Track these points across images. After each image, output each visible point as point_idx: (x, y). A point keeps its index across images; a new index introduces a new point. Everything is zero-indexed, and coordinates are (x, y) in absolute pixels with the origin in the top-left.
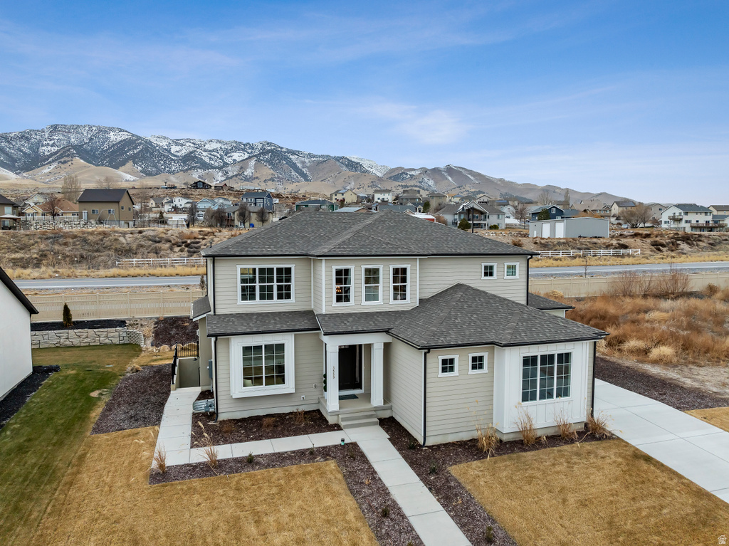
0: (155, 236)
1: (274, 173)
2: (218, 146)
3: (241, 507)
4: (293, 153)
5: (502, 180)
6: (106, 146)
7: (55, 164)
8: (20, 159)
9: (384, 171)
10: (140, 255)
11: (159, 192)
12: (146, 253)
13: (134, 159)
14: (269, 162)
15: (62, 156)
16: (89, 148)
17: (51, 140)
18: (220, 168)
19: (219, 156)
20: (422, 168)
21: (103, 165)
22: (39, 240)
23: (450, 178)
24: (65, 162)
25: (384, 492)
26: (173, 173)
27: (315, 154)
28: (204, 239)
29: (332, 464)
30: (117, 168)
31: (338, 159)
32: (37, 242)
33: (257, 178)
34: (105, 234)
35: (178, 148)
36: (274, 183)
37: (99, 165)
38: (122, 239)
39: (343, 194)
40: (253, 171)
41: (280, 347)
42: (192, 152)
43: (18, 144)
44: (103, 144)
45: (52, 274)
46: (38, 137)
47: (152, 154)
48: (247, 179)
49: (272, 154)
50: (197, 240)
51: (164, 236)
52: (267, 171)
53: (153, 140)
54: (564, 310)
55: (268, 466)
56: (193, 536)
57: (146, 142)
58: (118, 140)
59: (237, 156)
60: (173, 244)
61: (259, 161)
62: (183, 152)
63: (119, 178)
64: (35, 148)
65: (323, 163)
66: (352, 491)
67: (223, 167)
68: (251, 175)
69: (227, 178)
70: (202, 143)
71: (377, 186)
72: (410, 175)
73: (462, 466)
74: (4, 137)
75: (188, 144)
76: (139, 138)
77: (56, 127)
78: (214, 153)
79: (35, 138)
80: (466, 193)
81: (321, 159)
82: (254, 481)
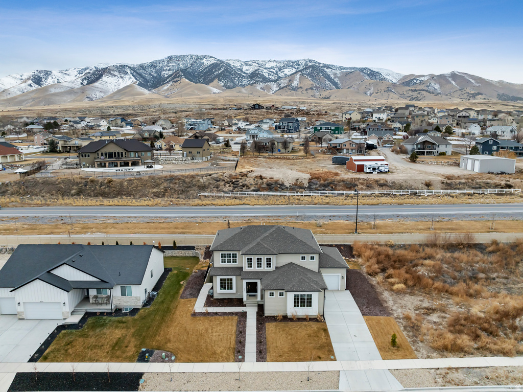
0: (217, 177)
1: (313, 83)
2: (274, 64)
3: (210, 325)
4: (328, 67)
6: (201, 69)
7: (171, 83)
8: (150, 81)
9: (398, 78)
10: (209, 190)
12: (212, 188)
13: (219, 77)
14: (310, 75)
15: (175, 77)
16: (191, 71)
17: (168, 66)
18: (275, 81)
19: (275, 72)
20: (430, 75)
21: (199, 82)
23: (453, 83)
24: (177, 81)
25: (245, 327)
26: (243, 86)
27: (345, 66)
28: (241, 179)
29: (236, 318)
30: (207, 84)
31: (362, 70)
33: (301, 87)
34: (193, 177)
35: (247, 68)
36: (312, 91)
37: (197, 83)
38: (201, 180)
40: (298, 83)
41: (231, 279)
42: (256, 70)
43: (149, 70)
45: (169, 202)
46: (161, 65)
47: (230, 73)
48: (295, 89)
49: (313, 68)
50: (238, 180)
51: (221, 177)
52: (308, 82)
53: (231, 63)
54: (346, 269)
55: (220, 315)
56: (197, 330)
57: (226, 65)
58: (209, 64)
59: (288, 71)
60: (226, 182)
61: (302, 75)
62: (251, 69)
63: (209, 92)
64: (159, 72)
65: (350, 74)
66: (237, 325)
67: (277, 80)
68: (296, 85)
69: (280, 89)
70: (264, 63)
71: (391, 91)
72: (420, 80)
73: (270, 323)
74: (142, 67)
75: (254, 64)
76: (222, 62)
77: (171, 58)
78: (272, 70)
79: (159, 66)
80: (466, 95)
81: (349, 70)
82: (215, 319)
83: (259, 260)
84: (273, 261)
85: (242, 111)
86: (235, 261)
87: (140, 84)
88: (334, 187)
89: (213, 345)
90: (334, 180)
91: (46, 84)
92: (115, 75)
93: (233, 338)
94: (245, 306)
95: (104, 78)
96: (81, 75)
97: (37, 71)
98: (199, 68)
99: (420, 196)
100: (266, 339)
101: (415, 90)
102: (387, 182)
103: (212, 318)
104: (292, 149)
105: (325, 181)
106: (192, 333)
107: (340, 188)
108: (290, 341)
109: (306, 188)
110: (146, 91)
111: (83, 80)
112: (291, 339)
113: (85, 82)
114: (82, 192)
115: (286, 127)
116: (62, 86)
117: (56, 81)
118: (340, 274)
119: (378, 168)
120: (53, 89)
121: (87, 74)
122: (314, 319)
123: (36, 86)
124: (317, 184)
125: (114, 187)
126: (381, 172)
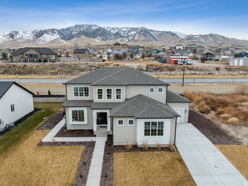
0: (91, 65)
1: (145, 38)
2: (126, 29)
3: (52, 156)
4: (152, 31)
5: (233, 39)
7: (77, 38)
8: (67, 37)
9: (185, 37)
10: (86, 71)
11: (105, 47)
12: (88, 70)
13: (100, 35)
14: (143, 34)
15: (78, 35)
16: (86, 32)
17: (75, 30)
18: (127, 37)
19: (126, 33)
20: (200, 35)
21: (90, 37)
22: (58, 66)
23: (211, 39)
24: (79, 37)
25: (91, 157)
26: (111, 39)
27: (160, 31)
28: (106, 66)
29: (84, 147)
30: (94, 38)
31: (168, 32)
32: (57, 67)
33: (139, 40)
34: (76, 64)
35: (113, 31)
36: (144, 42)
37: (89, 38)
38: (81, 66)
39: (164, 47)
41: (83, 111)
42: (118, 32)
43: (66, 32)
44: (90, 30)
45: (60, 77)
46: (72, 29)
47: (105, 33)
48: (136, 41)
49: (144, 31)
50: (104, 66)
51: (94, 65)
52: (142, 38)
53: (105, 28)
54: (189, 103)
55: (68, 145)
56: (36, 161)
57: (103, 29)
58: (95, 29)
59: (132, 33)
60: (96, 68)
61: (140, 34)
62: (115, 32)
63: (95, 42)
64: (71, 33)
65: (162, 34)
66: (82, 156)
67: (128, 37)
68: (137, 39)
69: (129, 41)
70: (121, 29)
71: (182, 42)
72: (195, 38)
73: (118, 153)
74: (63, 30)
75: (116, 29)
76: (101, 28)
77: (77, 26)
78: (125, 32)
79: (71, 30)
80: (217, 44)
81: (162, 33)
82: (61, 149)
83: (109, 91)
84: (123, 92)
85: (110, 46)
86: (87, 94)
87: (62, 38)
88: (161, 70)
89: (47, 180)
90: (162, 66)
91: (16, 38)
92: (50, 34)
93: (74, 170)
94: (95, 136)
95: (44, 35)
96: (33, 34)
97: (12, 31)
98: (90, 31)
99: (214, 75)
100: (112, 171)
101: (193, 42)
102: (193, 67)
103: (58, 148)
104: (136, 59)
105: (156, 67)
106: (28, 164)
107: (165, 70)
108: (142, 174)
109: (145, 70)
110: (64, 41)
111: (34, 36)
112: (143, 172)
113: (35, 37)
114: (7, 72)
115: (132, 52)
116: (24, 39)
117: (21, 36)
118: (183, 109)
119: (186, 62)
120: (19, 40)
121: (36, 33)
122: (166, 148)
123: (11, 39)
124: (151, 68)
125: (27, 69)
126: (188, 64)
